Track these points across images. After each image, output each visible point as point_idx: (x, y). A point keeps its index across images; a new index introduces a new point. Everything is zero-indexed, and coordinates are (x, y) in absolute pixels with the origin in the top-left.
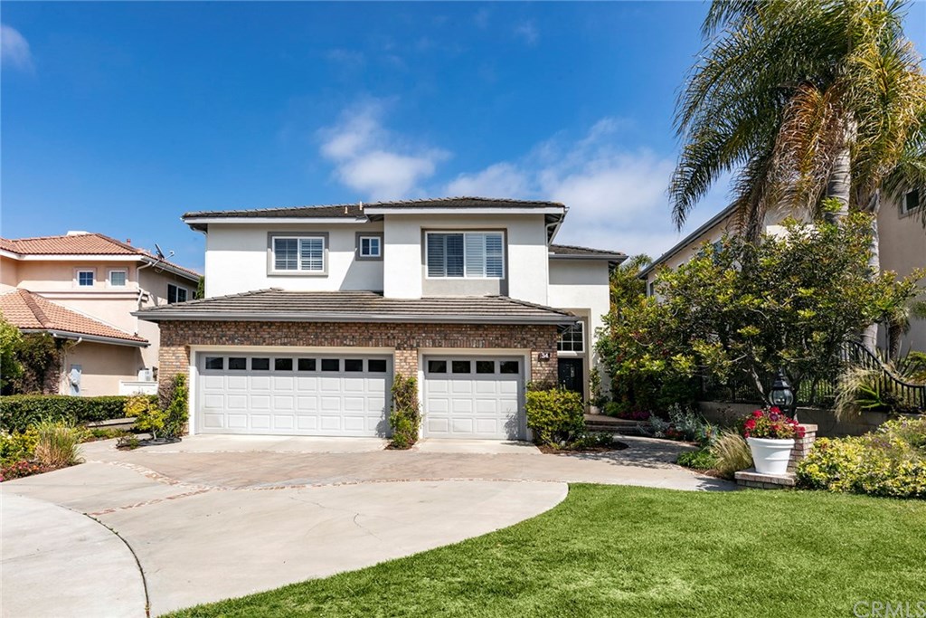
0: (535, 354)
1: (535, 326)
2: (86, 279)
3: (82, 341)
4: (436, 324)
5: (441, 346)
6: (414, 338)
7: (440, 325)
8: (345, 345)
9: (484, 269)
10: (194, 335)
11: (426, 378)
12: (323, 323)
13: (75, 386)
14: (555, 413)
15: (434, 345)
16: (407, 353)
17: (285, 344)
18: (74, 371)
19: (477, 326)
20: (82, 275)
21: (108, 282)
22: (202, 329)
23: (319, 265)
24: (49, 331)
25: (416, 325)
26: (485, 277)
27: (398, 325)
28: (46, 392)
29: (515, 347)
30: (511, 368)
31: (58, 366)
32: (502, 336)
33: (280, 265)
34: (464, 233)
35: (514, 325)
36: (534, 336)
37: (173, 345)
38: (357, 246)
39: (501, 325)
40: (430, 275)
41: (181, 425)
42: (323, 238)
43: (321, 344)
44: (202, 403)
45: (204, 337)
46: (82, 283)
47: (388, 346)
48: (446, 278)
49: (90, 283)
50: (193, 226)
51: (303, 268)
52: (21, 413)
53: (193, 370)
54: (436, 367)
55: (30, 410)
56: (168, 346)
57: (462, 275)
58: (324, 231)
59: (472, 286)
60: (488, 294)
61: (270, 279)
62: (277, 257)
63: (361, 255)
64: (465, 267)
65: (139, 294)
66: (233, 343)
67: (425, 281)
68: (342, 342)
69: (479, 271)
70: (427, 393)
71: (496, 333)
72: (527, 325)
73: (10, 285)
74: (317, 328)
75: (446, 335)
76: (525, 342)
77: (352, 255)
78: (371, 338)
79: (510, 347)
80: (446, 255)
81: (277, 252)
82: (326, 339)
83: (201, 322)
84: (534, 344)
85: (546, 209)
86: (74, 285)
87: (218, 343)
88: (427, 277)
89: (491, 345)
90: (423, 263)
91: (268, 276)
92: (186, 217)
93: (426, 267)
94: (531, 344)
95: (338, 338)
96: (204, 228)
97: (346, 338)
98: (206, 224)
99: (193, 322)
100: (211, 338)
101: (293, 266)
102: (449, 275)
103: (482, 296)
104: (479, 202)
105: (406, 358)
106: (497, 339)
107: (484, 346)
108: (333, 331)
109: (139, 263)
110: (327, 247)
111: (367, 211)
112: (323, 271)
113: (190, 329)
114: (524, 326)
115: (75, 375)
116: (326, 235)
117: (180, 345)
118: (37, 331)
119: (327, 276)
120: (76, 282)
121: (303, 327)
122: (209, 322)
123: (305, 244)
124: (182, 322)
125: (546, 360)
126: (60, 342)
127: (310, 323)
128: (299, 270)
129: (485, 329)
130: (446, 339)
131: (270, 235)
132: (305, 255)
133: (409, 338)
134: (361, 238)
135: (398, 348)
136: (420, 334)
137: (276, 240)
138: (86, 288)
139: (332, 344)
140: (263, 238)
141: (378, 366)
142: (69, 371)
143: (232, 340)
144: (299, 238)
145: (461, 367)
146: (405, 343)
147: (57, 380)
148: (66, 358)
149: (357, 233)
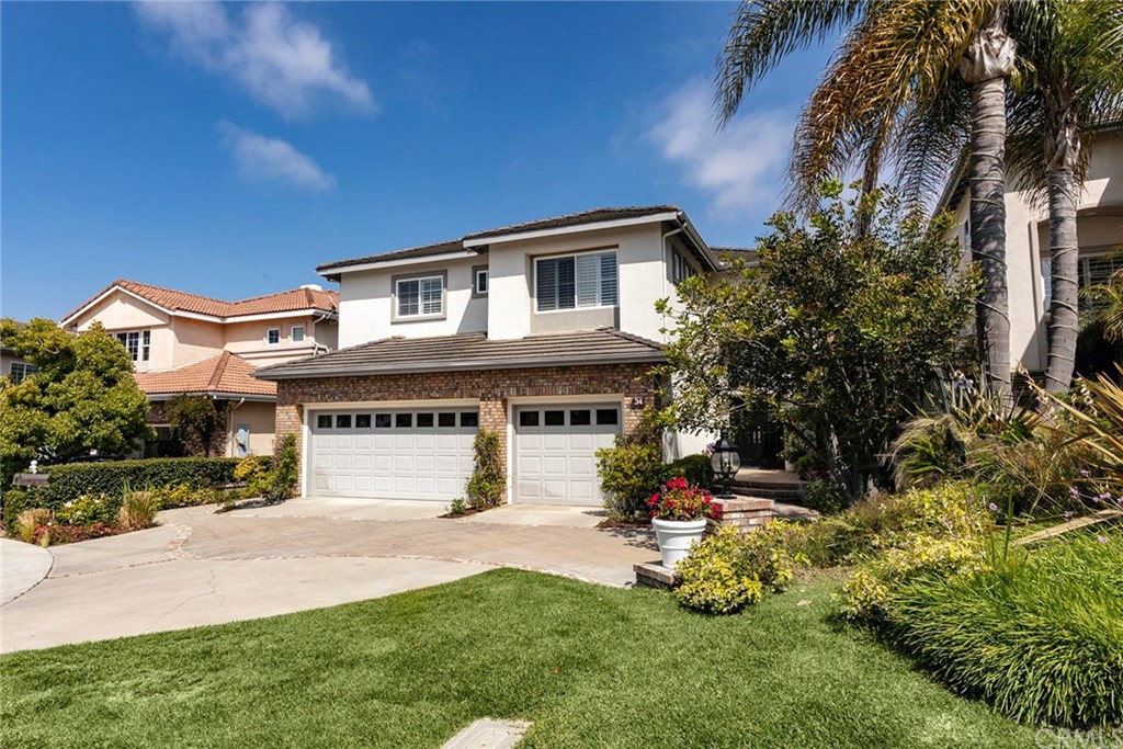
0: (628, 400)
1: (628, 365)
2: (274, 338)
3: (245, 402)
4: (520, 369)
5: (525, 395)
6: (498, 386)
7: (525, 370)
8: (432, 398)
9: (598, 295)
10: (303, 394)
11: (517, 432)
12: (412, 374)
13: (242, 446)
14: (627, 476)
15: (518, 394)
16: (491, 404)
17: (377, 399)
18: (241, 431)
19: (564, 369)
20: (271, 333)
21: (290, 338)
22: (310, 386)
23: (438, 307)
24: (210, 394)
25: (501, 371)
26: (599, 306)
27: (483, 372)
28: (212, 453)
29: (605, 392)
30: (609, 417)
31: (224, 428)
32: (591, 379)
33: (403, 311)
34: (575, 255)
35: (605, 365)
36: (626, 377)
37: (286, 404)
38: (474, 282)
39: (589, 366)
40: (540, 309)
41: (291, 486)
42: (441, 277)
43: (409, 398)
44: (314, 464)
45: (311, 395)
46: (271, 341)
47: (472, 397)
48: (558, 311)
49: (277, 341)
50: (329, 277)
51: (426, 311)
52: (145, 476)
53: (305, 428)
54: (527, 419)
55: (155, 473)
56: (283, 405)
57: (573, 306)
58: (442, 269)
59: (582, 318)
60: (601, 326)
61: (394, 326)
62: (401, 302)
63: (478, 292)
64: (576, 297)
65: (314, 348)
66: (334, 400)
67: (533, 316)
68: (429, 394)
69: (592, 300)
70: (519, 450)
71: (584, 376)
72: (618, 365)
73: (216, 347)
74: (407, 379)
75: (531, 381)
76: (617, 385)
77: (469, 292)
78: (456, 388)
79: (600, 393)
80: (557, 284)
81: (401, 297)
82: (415, 392)
83: (309, 379)
84: (627, 387)
85: (656, 215)
86: (264, 344)
87: (322, 400)
88: (536, 312)
89: (579, 391)
90: (532, 296)
91: (393, 323)
92: (319, 269)
93: (535, 300)
94: (624, 387)
95: (425, 389)
96: (337, 278)
97: (432, 389)
98: (340, 274)
99: (303, 379)
100: (316, 395)
101: (415, 310)
102: (561, 307)
103: (593, 330)
104: (604, 215)
105: (490, 411)
106: (585, 383)
107: (571, 393)
108: (421, 382)
109: (314, 317)
110: (446, 286)
111: (467, 244)
112: (441, 314)
113: (300, 387)
114: (615, 366)
115: (242, 435)
116: (445, 273)
117: (291, 404)
118: (200, 394)
119: (445, 319)
120: (266, 340)
121: (394, 380)
122: (315, 379)
123: (427, 285)
124: (293, 380)
125: (641, 407)
126: (221, 404)
127: (400, 375)
128: (421, 315)
129: (572, 372)
130: (530, 386)
131: (394, 278)
132: (426, 297)
133: (493, 388)
134: (478, 273)
135: (482, 399)
136: (504, 382)
137: (400, 283)
138: (274, 346)
139: (419, 397)
140: (386, 282)
141: (470, 419)
142: (235, 432)
143: (333, 397)
144: (420, 279)
145: (554, 419)
146: (490, 393)
147: (224, 440)
148: (233, 418)
149: (473, 268)
